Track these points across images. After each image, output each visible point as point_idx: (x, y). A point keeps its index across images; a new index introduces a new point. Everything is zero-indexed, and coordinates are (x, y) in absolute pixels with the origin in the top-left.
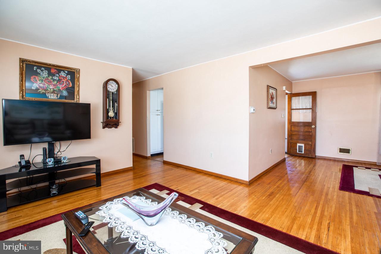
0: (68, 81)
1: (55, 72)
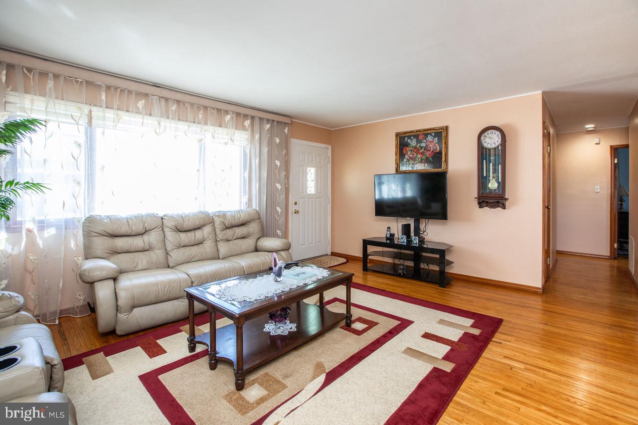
0: (435, 145)
1: (423, 138)
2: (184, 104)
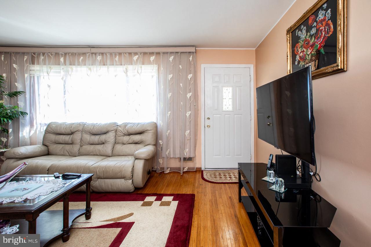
0: (327, 24)
1: (313, 20)
2: (106, 54)
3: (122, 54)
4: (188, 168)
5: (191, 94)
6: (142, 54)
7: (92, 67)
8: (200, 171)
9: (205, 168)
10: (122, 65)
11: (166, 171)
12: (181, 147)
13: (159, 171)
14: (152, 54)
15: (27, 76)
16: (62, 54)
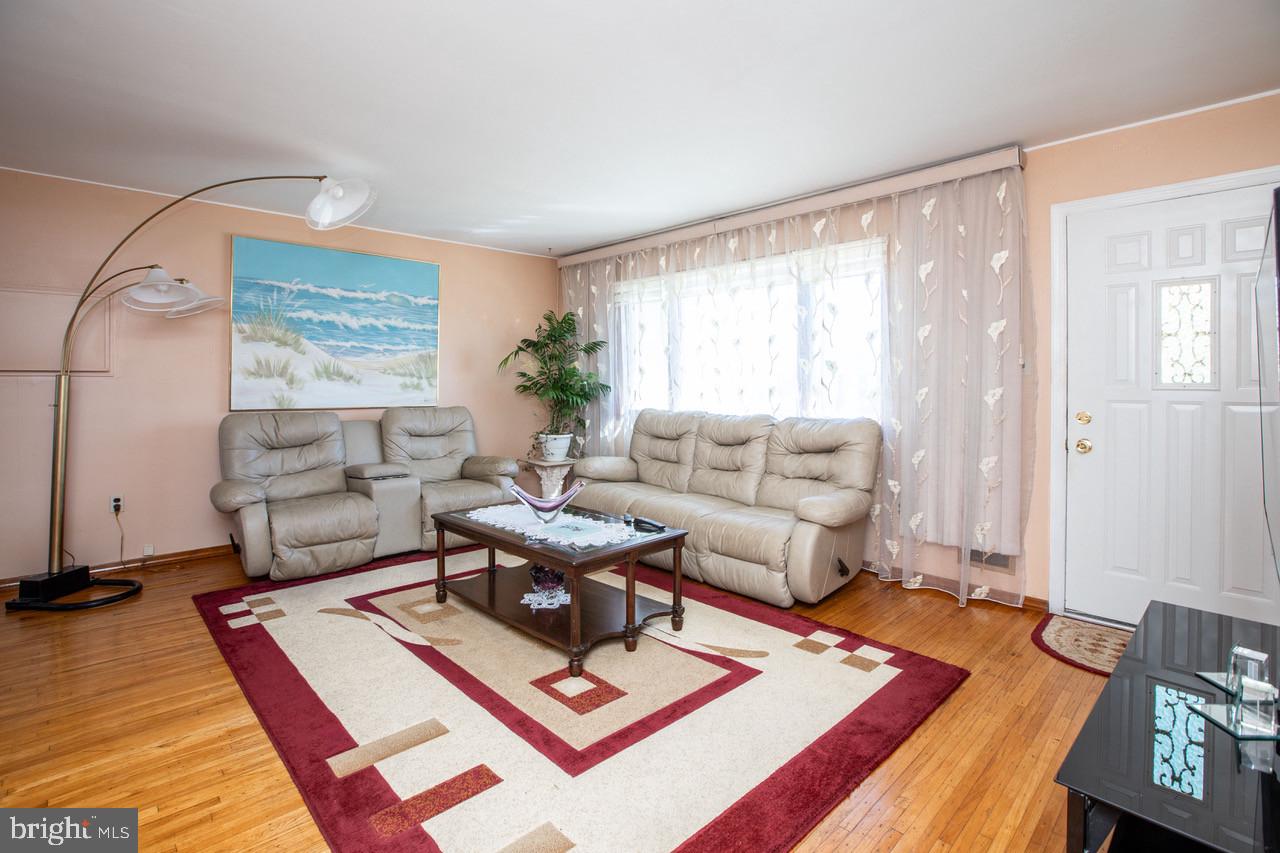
2: (748, 230)
3: (786, 221)
4: (992, 591)
5: (1004, 322)
6: (838, 211)
7: (716, 270)
8: (1038, 612)
9: (1066, 610)
10: (784, 253)
11: (909, 582)
12: (962, 512)
13: (887, 578)
14: (866, 203)
15: (610, 309)
16: (663, 249)
